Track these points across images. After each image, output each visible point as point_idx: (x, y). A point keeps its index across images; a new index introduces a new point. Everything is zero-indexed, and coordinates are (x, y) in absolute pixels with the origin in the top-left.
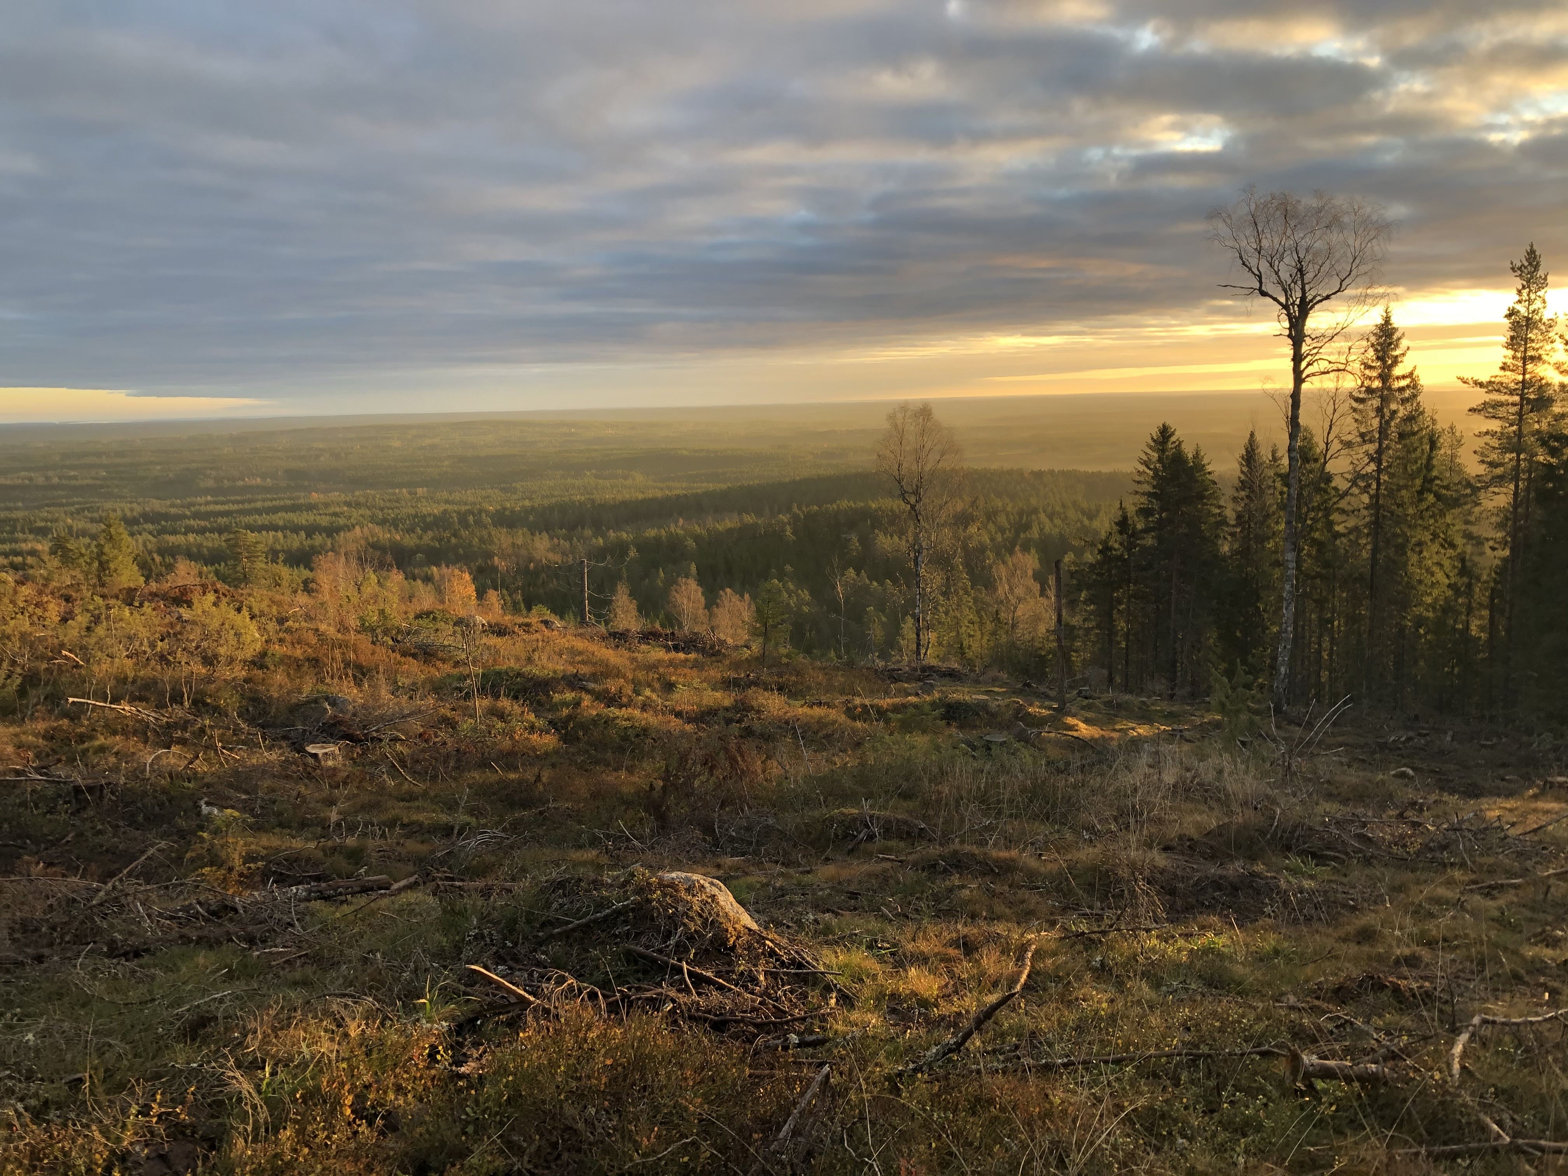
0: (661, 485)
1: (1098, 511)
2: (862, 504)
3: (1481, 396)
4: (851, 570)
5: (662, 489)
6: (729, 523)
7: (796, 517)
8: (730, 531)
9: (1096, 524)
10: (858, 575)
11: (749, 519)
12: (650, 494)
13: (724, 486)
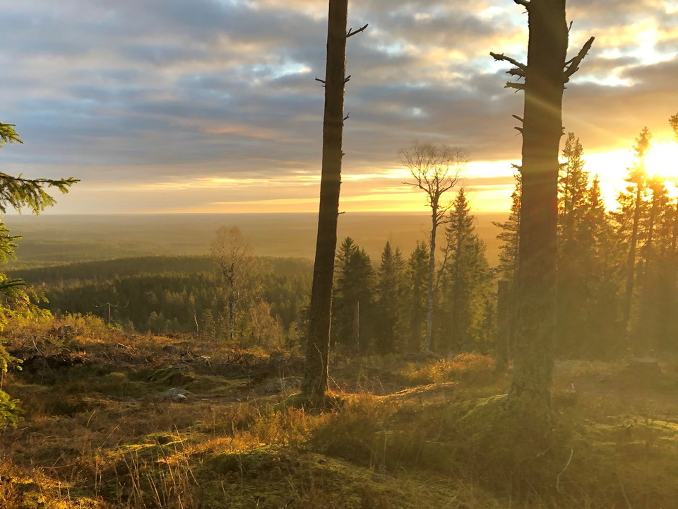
0: (28, 262)
1: (286, 280)
2: (155, 275)
3: (501, 231)
4: (155, 312)
5: (28, 265)
6: (76, 284)
7: (117, 282)
8: (78, 290)
9: (285, 287)
10: (158, 315)
11: (89, 282)
12: (21, 268)
13: (68, 263)
